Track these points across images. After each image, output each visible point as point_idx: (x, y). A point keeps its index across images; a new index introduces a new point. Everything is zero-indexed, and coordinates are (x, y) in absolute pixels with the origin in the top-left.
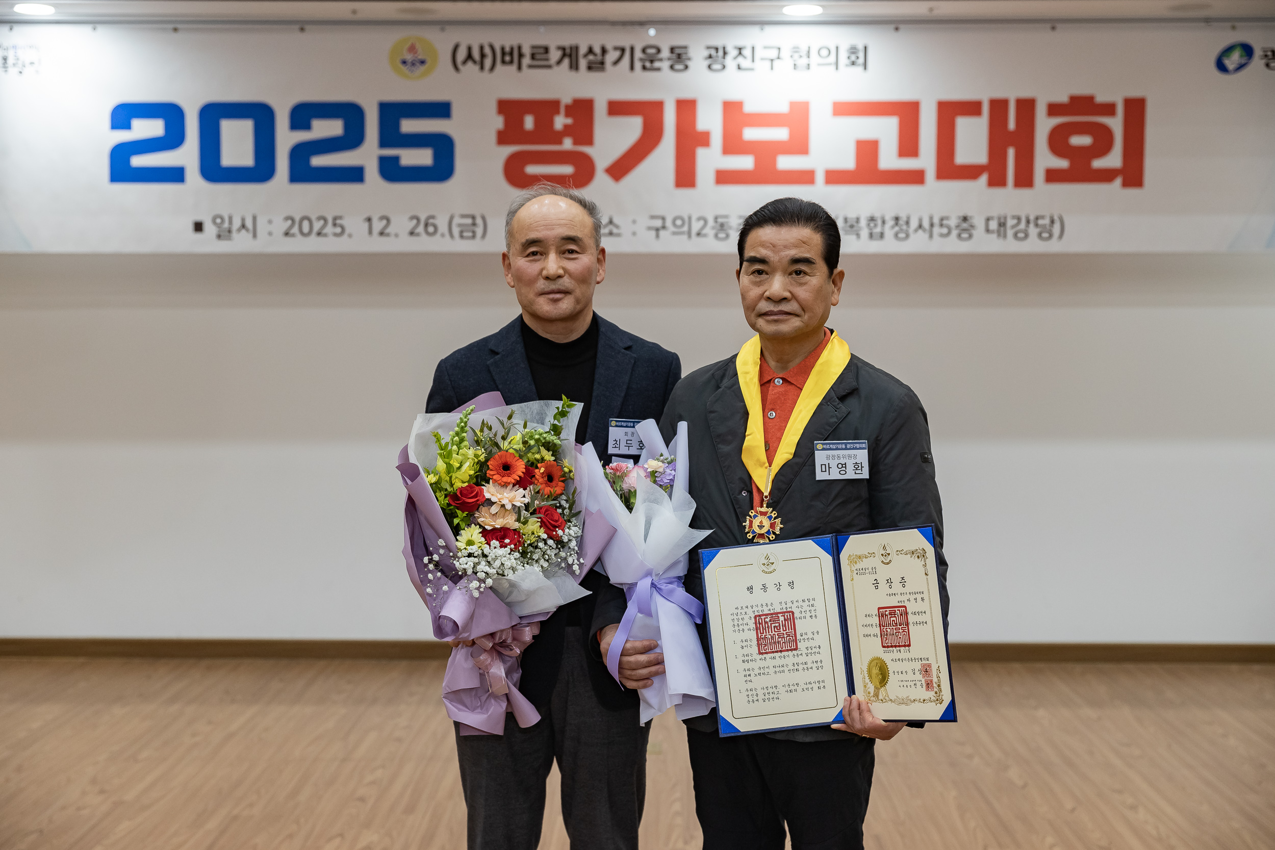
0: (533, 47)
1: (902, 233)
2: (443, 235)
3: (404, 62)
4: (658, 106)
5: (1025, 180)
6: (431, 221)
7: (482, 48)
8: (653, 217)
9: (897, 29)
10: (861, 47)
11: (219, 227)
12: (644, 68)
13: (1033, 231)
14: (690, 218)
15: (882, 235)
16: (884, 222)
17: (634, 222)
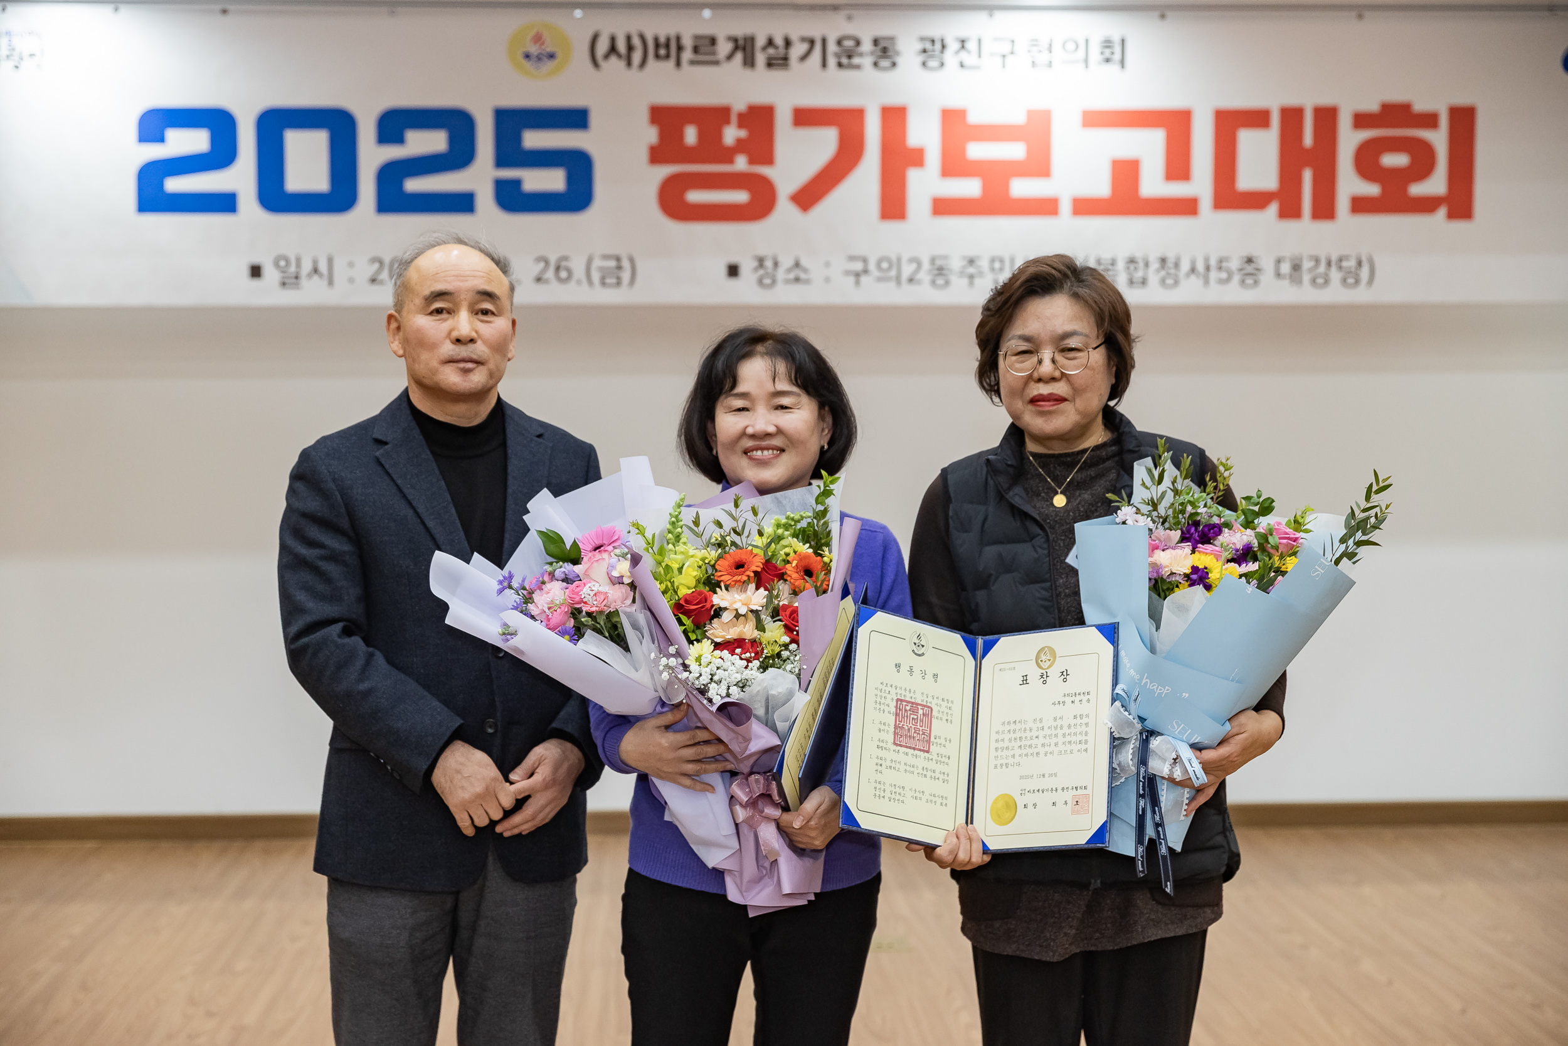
0: (697, 38)
1: (1170, 280)
2: (579, 282)
3: (527, 56)
4: (858, 114)
5: (1324, 210)
6: (564, 264)
7: (629, 38)
8: (852, 258)
9: (1163, 16)
10: (1116, 39)
11: (283, 272)
12: (840, 65)
13: (1335, 275)
14: (899, 260)
15: (1144, 282)
16: (1147, 265)
17: (827, 264)
